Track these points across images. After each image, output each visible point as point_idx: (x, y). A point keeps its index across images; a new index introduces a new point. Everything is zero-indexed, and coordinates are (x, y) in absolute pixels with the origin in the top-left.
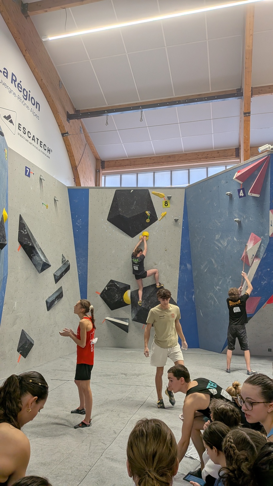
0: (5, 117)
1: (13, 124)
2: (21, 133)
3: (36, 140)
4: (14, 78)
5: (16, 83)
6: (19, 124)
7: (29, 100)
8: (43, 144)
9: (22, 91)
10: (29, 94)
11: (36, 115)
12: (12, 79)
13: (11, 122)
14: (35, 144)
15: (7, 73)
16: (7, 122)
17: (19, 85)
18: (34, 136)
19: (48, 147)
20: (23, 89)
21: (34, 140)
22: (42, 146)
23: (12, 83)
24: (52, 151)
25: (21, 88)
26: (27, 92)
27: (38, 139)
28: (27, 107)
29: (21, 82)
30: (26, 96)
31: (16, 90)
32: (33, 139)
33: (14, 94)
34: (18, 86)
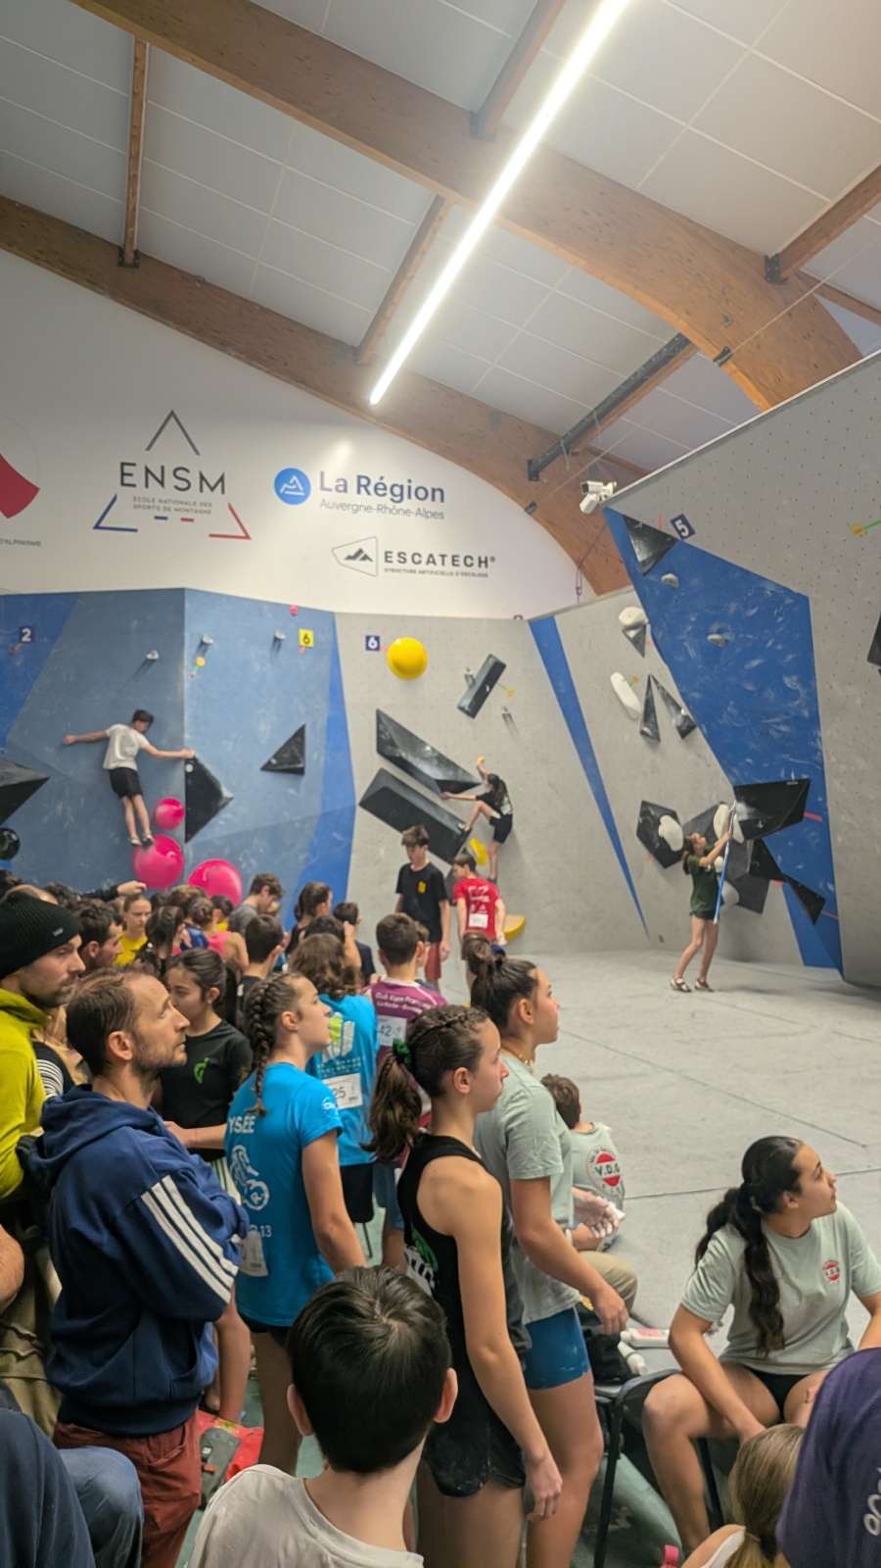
0: (349, 558)
1: (371, 560)
2: (396, 565)
3: (438, 560)
4: (364, 482)
5: (371, 488)
6: (386, 553)
7: (409, 497)
8: (461, 559)
9: (388, 492)
10: (409, 488)
11: (433, 515)
12: (359, 485)
13: (366, 558)
14: (439, 567)
15: (345, 485)
16: (357, 563)
17: (381, 486)
18: (431, 556)
19: (480, 558)
20: (389, 487)
21: (434, 562)
22: (461, 562)
23: (359, 492)
24: (493, 559)
25: (385, 488)
26: (402, 487)
27: (443, 556)
28: (407, 512)
29: (382, 478)
30: (402, 495)
31: (373, 500)
32: (428, 562)
33: (368, 509)
34: (376, 489)
